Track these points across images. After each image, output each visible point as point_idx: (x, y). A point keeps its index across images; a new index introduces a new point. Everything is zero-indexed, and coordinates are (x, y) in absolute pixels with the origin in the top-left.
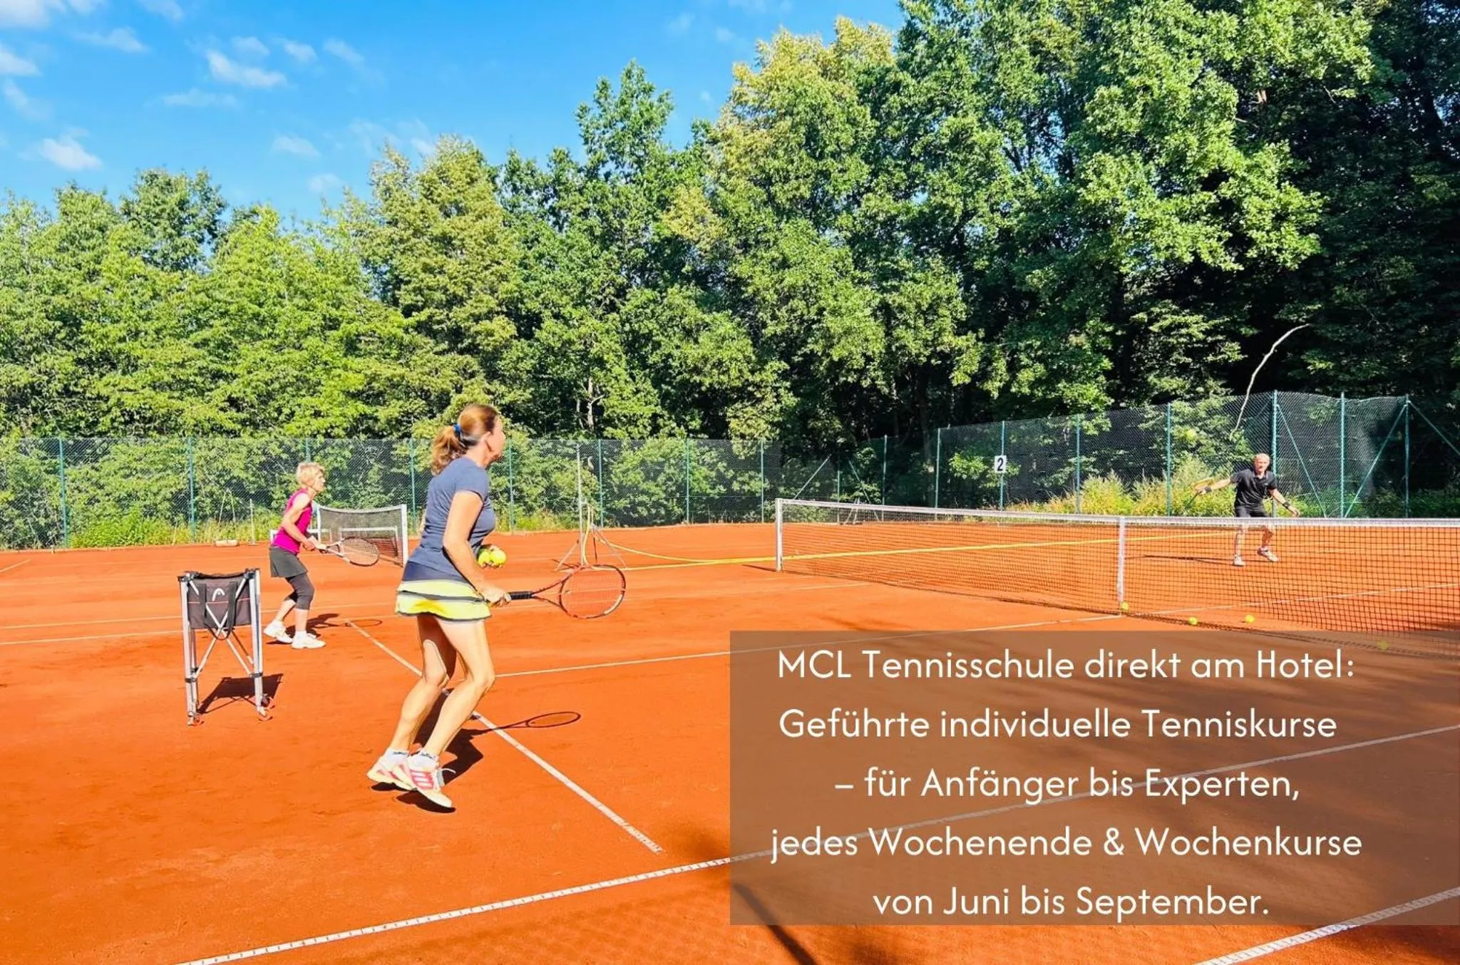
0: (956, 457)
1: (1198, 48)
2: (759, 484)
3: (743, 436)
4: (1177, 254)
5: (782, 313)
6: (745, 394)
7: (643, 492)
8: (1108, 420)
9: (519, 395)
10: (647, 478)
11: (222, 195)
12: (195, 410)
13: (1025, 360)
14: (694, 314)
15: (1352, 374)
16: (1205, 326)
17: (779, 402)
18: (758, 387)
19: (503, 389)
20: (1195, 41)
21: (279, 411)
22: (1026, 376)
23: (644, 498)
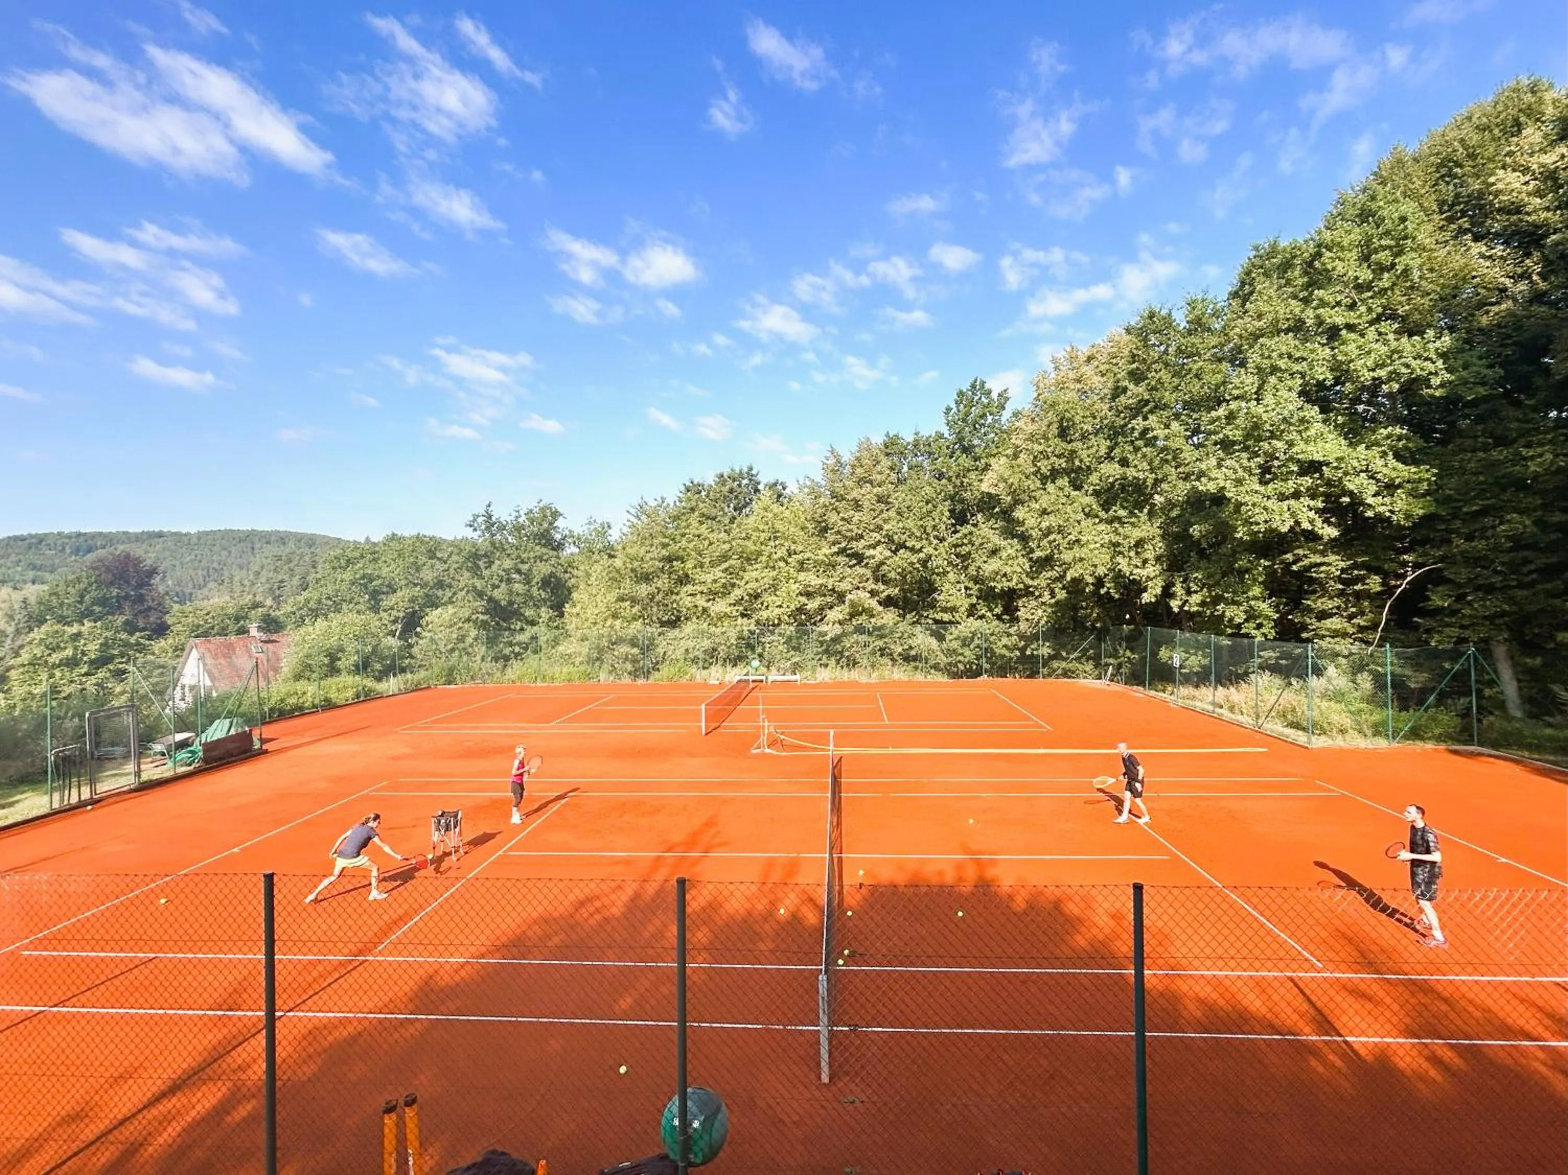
0: (1163, 649)
1: (1298, 372)
2: (1045, 650)
3: (1027, 620)
4: (1274, 526)
5: (1044, 543)
6: (1027, 592)
7: (961, 654)
8: (1273, 631)
9: (894, 591)
10: (964, 645)
11: (759, 478)
12: (720, 606)
13: (1194, 588)
14: (997, 540)
15: (1476, 609)
16: (1342, 565)
17: (1053, 597)
18: (1036, 588)
19: (883, 587)
20: (1297, 367)
21: (762, 604)
22: (1196, 598)
23: (961, 658)
